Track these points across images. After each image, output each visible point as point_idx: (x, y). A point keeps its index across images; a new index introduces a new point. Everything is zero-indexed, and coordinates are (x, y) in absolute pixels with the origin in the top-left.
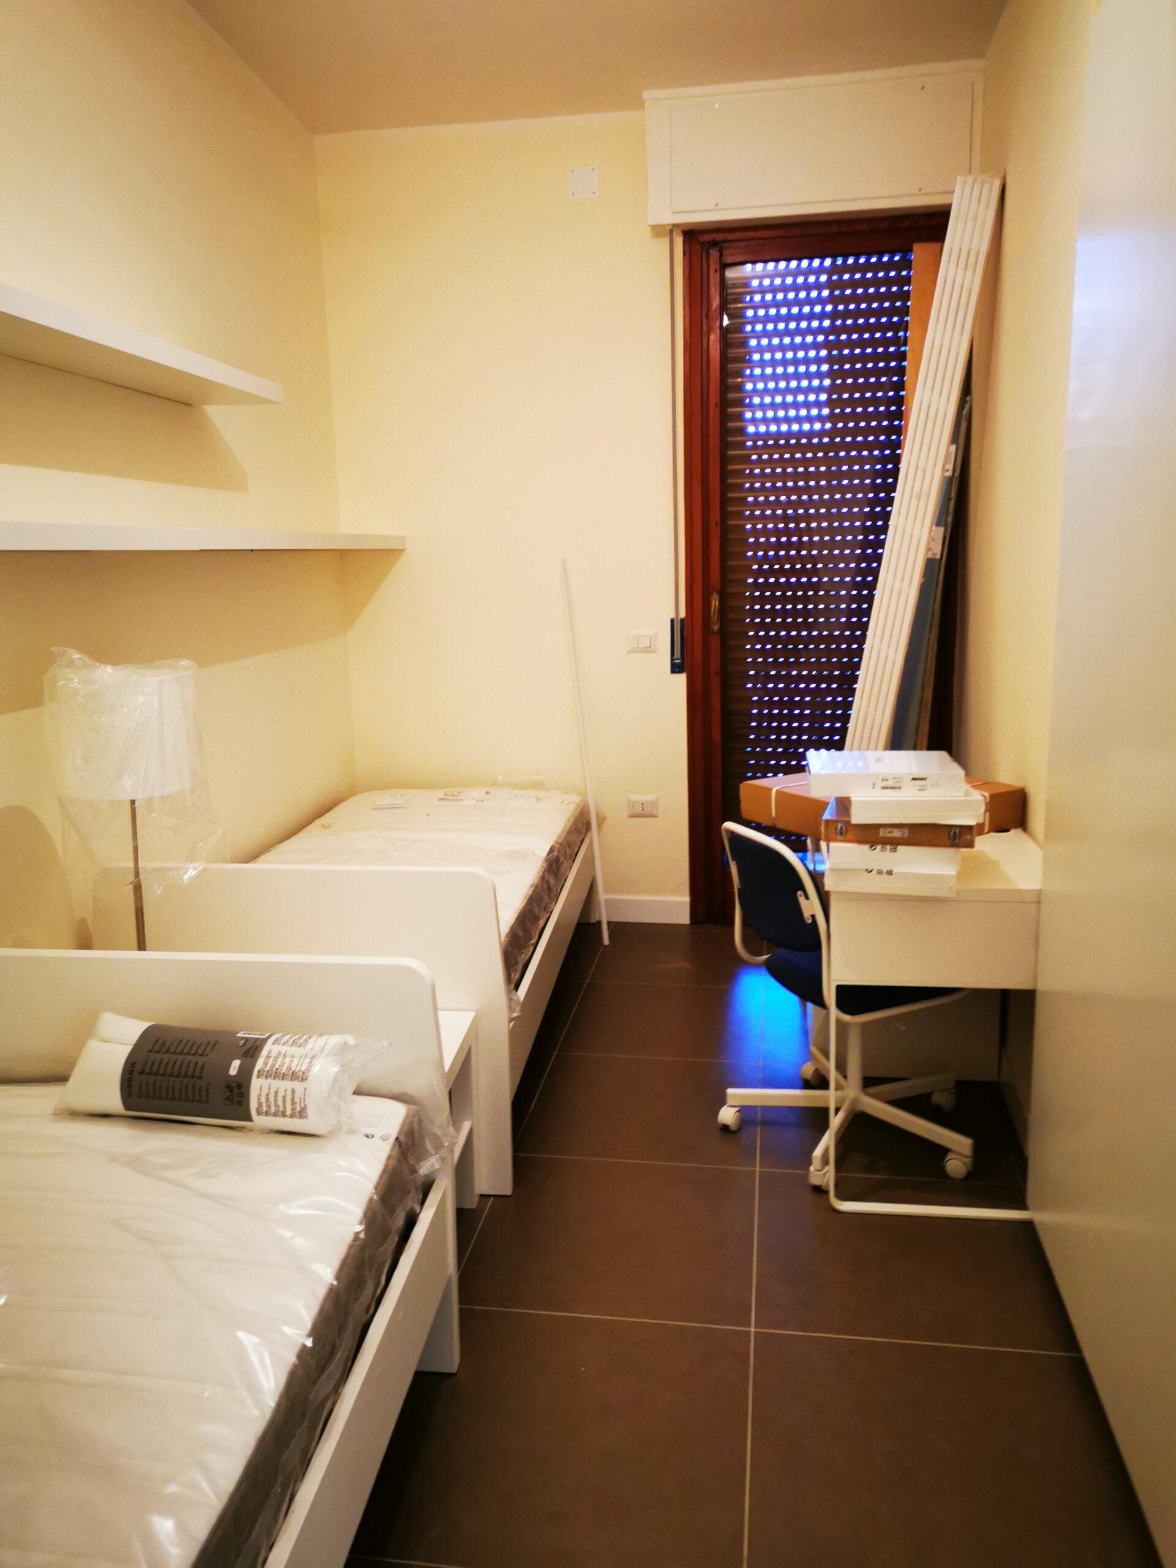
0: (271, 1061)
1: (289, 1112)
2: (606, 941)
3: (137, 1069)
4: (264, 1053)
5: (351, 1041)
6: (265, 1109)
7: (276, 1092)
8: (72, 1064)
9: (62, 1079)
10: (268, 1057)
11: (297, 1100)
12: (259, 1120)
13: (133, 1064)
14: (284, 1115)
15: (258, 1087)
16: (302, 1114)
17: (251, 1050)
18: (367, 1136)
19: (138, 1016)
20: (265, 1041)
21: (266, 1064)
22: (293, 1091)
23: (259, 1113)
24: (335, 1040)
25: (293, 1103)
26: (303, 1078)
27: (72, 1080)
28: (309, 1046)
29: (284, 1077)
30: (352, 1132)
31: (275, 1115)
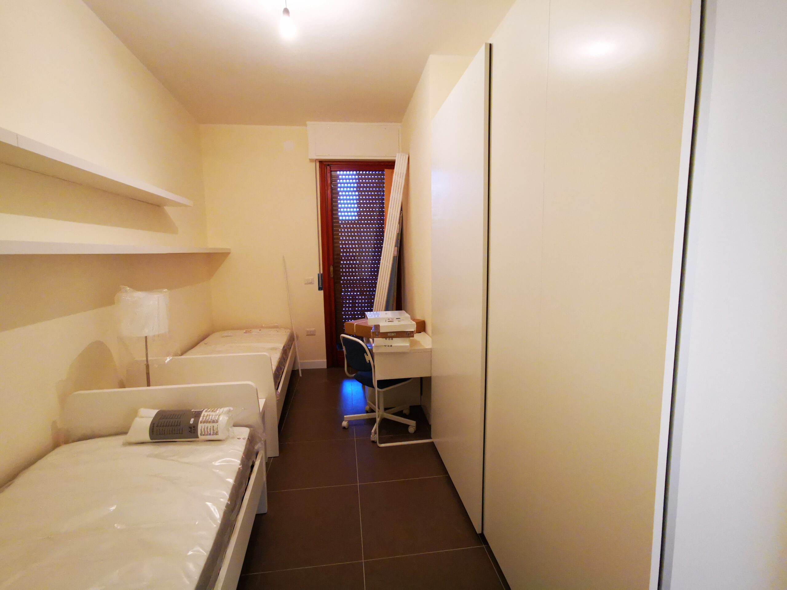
0: (205, 418)
1: (212, 434)
2: (301, 375)
3: (155, 425)
4: (202, 415)
5: (232, 409)
6: (203, 433)
7: (207, 428)
8: (129, 428)
9: (125, 433)
10: (204, 416)
11: (215, 429)
12: (201, 438)
13: (154, 424)
14: (210, 434)
15: (201, 427)
16: (217, 434)
17: (198, 415)
18: (238, 439)
19: (153, 408)
20: (202, 412)
21: (203, 419)
22: (213, 427)
23: (201, 435)
24: (226, 409)
25: (213, 430)
26: (217, 422)
27: (129, 434)
28: (218, 412)
29: (210, 422)
30: (233, 438)
31: (207, 435)
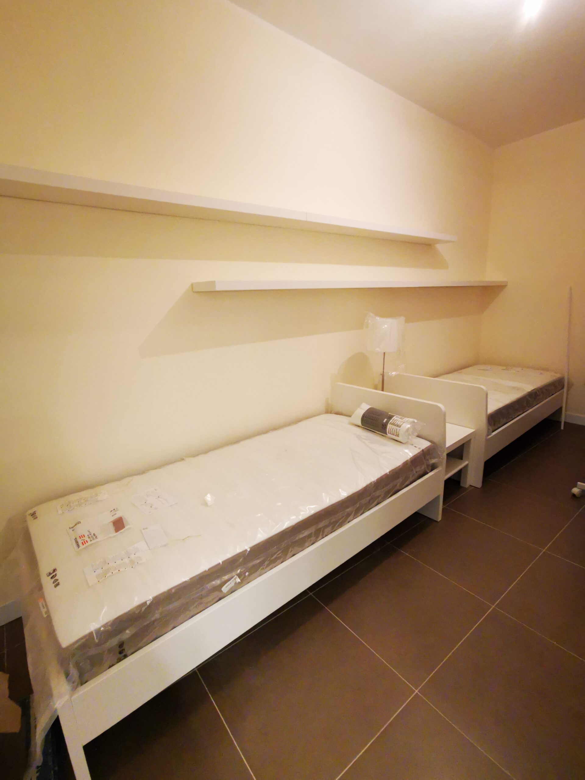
0: (394, 421)
1: (395, 434)
2: (562, 428)
3: (365, 416)
4: (393, 419)
5: (416, 421)
6: (390, 432)
7: (393, 429)
8: (353, 413)
9: (350, 416)
10: (393, 420)
11: (397, 432)
12: (389, 435)
14: (394, 435)
15: (389, 426)
16: (398, 436)
17: (390, 417)
18: (415, 447)
19: (369, 404)
20: (394, 416)
21: (392, 421)
22: (397, 429)
23: (389, 433)
24: (411, 420)
25: (396, 432)
26: (400, 427)
27: (352, 417)
28: (404, 419)
29: (395, 425)
30: (412, 445)
31: (392, 434)
